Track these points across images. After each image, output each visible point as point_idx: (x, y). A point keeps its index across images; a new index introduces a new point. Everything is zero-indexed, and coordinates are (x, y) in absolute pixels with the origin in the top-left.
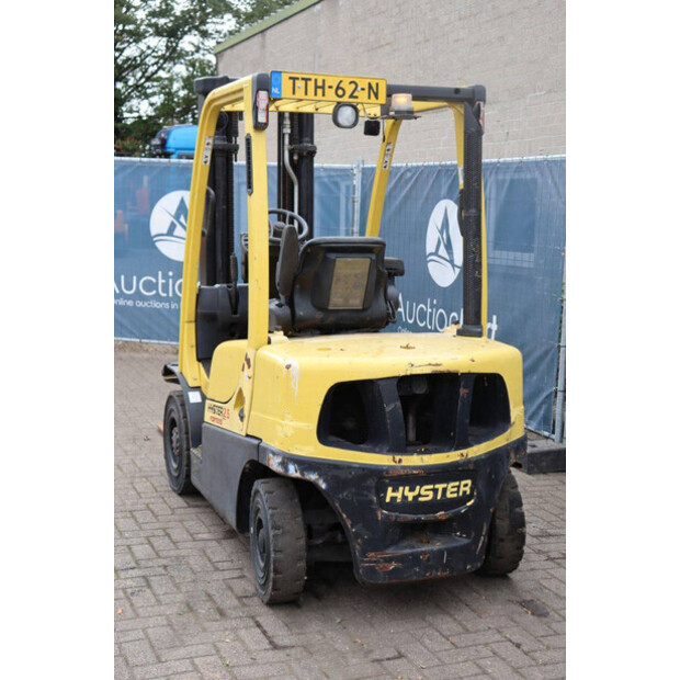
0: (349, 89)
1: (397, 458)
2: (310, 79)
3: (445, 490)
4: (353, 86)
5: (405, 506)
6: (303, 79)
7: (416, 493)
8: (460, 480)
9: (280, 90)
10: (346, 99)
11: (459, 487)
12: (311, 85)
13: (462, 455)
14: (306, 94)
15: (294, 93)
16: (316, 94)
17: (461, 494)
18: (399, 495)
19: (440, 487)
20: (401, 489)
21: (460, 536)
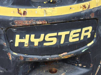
1: (22, 10)
3: (67, 36)
5: (32, 50)
7: (41, 39)
8: (82, 28)
11: (80, 33)
13: (84, 6)
17: (82, 38)
18: (26, 41)
19: (63, 34)
20: (27, 36)
21: (82, 67)
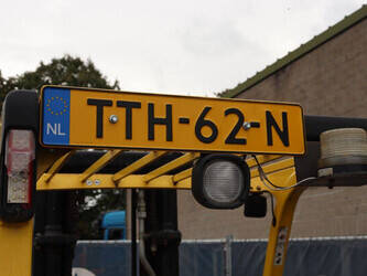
0: (226, 126)
2: (138, 105)
4: (234, 119)
6: (120, 104)
9: (66, 128)
10: (220, 146)
12: (140, 118)
14: (129, 136)
15: (100, 135)
16: (151, 137)
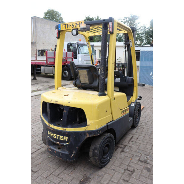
1: (49, 124)
4: (76, 24)
5: (51, 137)
6: (65, 25)
9: (60, 28)
10: (74, 28)
11: (63, 138)
13: (64, 129)
15: (63, 29)
16: (67, 28)
17: (64, 140)
21: (67, 151)
